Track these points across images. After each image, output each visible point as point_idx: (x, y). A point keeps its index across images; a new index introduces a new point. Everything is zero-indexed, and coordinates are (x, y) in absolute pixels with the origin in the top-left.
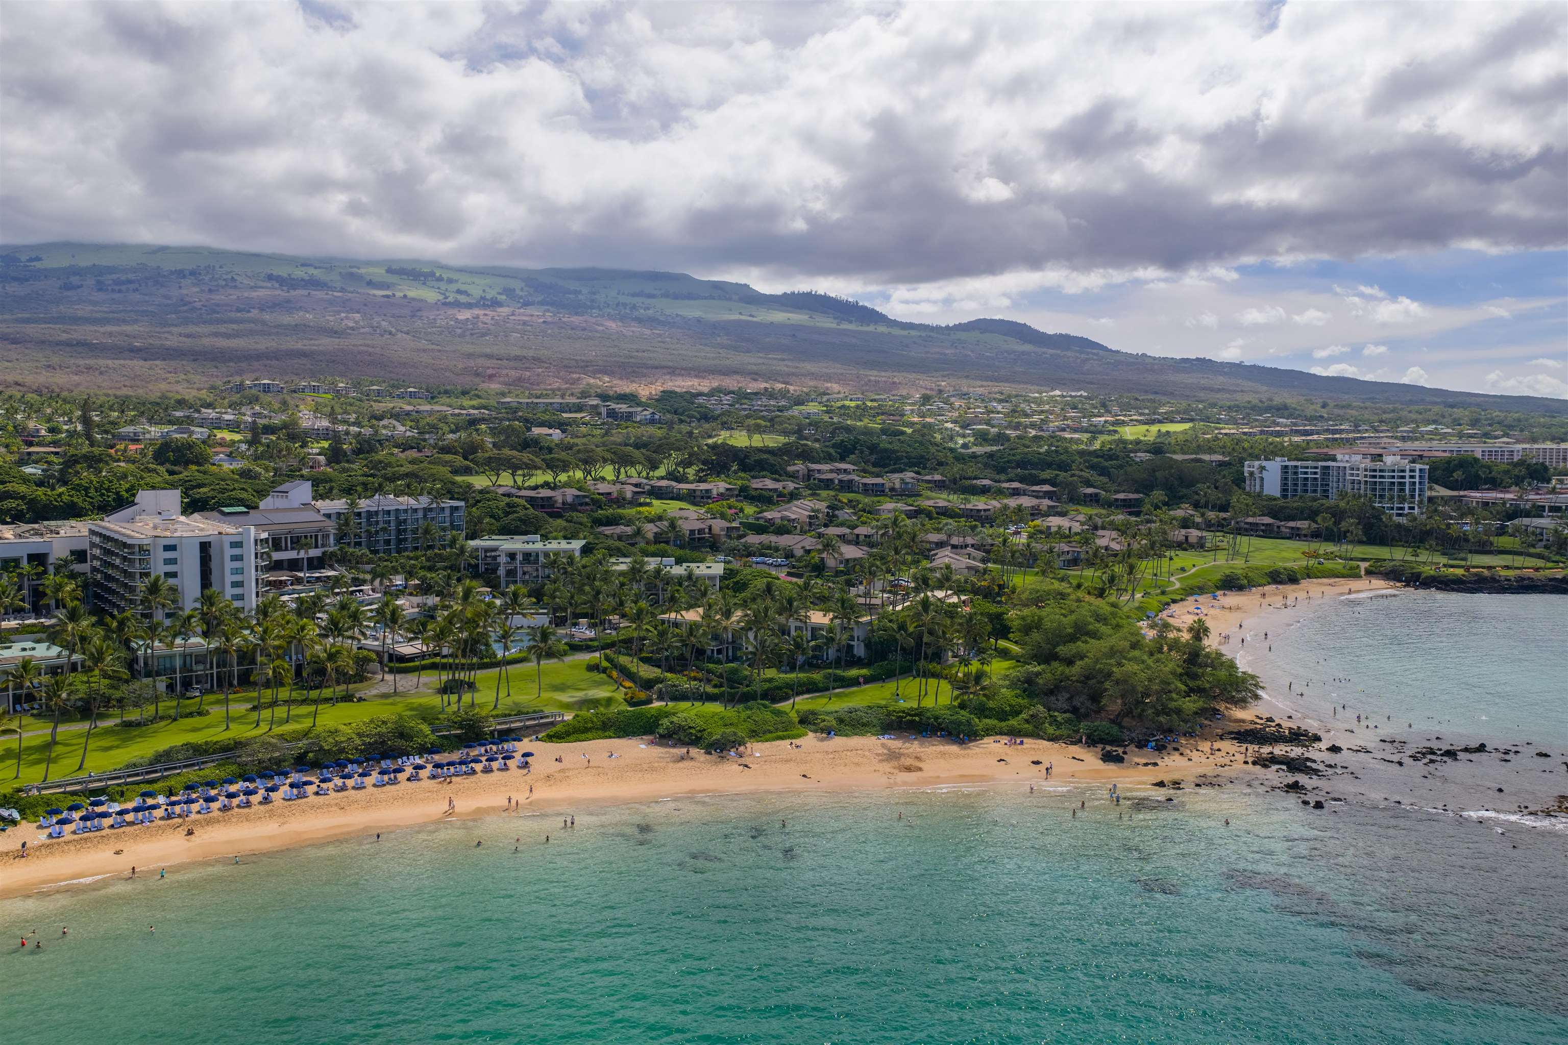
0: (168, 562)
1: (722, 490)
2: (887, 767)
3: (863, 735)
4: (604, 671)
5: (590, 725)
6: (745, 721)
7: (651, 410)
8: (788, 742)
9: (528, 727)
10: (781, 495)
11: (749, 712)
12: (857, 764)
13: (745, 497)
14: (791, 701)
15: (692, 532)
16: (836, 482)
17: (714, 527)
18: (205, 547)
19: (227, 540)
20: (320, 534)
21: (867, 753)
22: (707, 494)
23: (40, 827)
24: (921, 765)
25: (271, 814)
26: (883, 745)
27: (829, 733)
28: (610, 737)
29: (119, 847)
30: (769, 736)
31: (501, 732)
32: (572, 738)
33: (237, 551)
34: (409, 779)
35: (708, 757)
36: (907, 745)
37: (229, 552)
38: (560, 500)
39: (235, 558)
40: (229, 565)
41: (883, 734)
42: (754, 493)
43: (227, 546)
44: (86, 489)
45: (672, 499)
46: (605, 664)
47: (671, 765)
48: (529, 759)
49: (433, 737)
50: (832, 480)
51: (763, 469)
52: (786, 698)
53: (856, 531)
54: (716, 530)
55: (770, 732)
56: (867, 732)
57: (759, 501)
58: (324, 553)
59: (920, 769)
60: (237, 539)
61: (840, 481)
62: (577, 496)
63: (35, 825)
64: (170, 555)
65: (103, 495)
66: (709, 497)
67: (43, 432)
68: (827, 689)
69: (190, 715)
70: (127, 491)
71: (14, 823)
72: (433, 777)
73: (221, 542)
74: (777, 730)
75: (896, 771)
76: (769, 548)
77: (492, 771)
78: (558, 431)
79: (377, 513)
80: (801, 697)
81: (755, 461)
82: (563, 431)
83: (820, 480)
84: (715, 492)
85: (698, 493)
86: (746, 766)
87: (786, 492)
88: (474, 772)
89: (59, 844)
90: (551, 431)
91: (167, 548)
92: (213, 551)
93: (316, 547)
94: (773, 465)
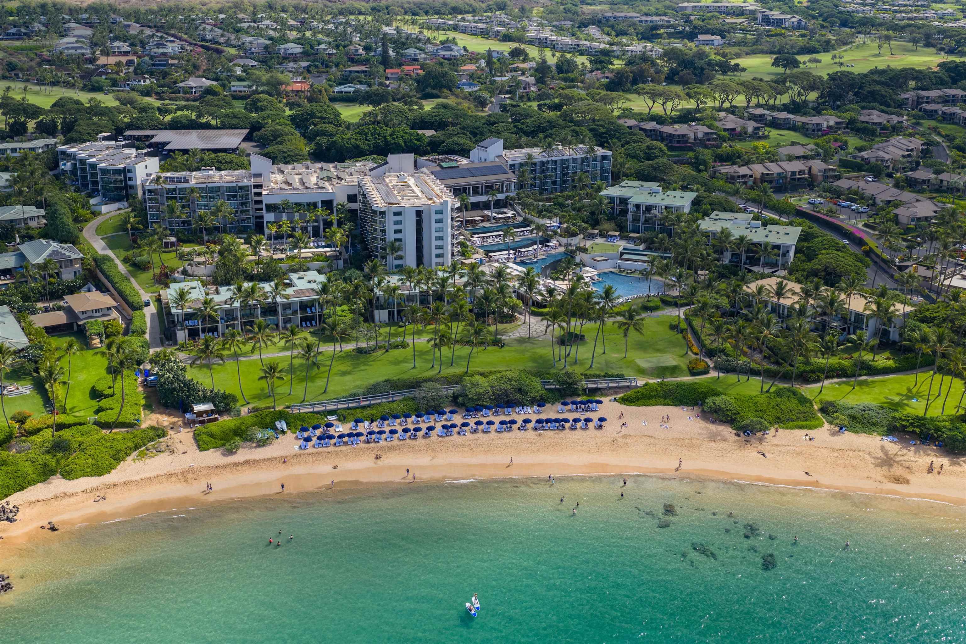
0: (396, 223)
1: (832, 123)
2: (879, 473)
3: (870, 434)
4: (682, 331)
5: (654, 393)
6: (773, 408)
7: (798, 17)
8: (804, 432)
9: (610, 388)
10: (884, 128)
11: (779, 400)
12: (855, 467)
13: (852, 129)
14: (820, 384)
15: (793, 173)
16: (940, 113)
17: (813, 167)
18: (419, 213)
19: (433, 209)
20: (505, 184)
21: (867, 457)
22: (818, 128)
23: (297, 438)
24: (909, 477)
25: (428, 448)
26: (882, 447)
27: (841, 429)
28: (669, 405)
29: (336, 462)
30: (791, 424)
31: (590, 390)
32: (639, 403)
33: (439, 216)
34: (519, 429)
35: (737, 438)
36: (905, 451)
37: (434, 217)
38: (692, 136)
39: (438, 221)
40: (434, 225)
41: (887, 435)
42: (859, 125)
43: (433, 213)
44: (366, 134)
45: (789, 129)
46: (683, 325)
47: (705, 443)
48: (603, 423)
49: (543, 392)
50: (936, 111)
51: (875, 100)
52: (817, 380)
53: (941, 177)
54: (815, 170)
55: (792, 420)
56: (874, 431)
57: (864, 133)
58: (507, 197)
59: (907, 482)
60: (440, 208)
61: (944, 113)
62: (707, 134)
63: (295, 435)
64: (398, 218)
65: (375, 138)
66: (819, 130)
67: (361, 51)
68: (853, 376)
69: (396, 347)
70: (391, 135)
71: (283, 432)
72: (536, 429)
73: (430, 210)
74: (798, 419)
75: (885, 480)
76: (856, 193)
77: (576, 429)
78: (719, 37)
79: (548, 162)
80: (830, 381)
81: (869, 92)
82: (723, 37)
83: (925, 111)
84: (825, 125)
85: (810, 126)
86: (763, 455)
87: (889, 125)
88: (564, 428)
89: (304, 455)
90: (713, 38)
91: (396, 214)
92: (424, 216)
93: (502, 192)
94: (883, 96)
